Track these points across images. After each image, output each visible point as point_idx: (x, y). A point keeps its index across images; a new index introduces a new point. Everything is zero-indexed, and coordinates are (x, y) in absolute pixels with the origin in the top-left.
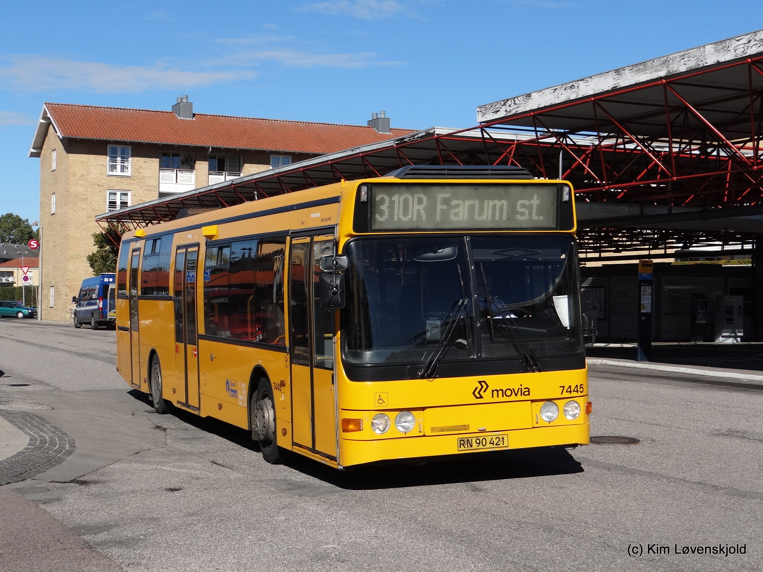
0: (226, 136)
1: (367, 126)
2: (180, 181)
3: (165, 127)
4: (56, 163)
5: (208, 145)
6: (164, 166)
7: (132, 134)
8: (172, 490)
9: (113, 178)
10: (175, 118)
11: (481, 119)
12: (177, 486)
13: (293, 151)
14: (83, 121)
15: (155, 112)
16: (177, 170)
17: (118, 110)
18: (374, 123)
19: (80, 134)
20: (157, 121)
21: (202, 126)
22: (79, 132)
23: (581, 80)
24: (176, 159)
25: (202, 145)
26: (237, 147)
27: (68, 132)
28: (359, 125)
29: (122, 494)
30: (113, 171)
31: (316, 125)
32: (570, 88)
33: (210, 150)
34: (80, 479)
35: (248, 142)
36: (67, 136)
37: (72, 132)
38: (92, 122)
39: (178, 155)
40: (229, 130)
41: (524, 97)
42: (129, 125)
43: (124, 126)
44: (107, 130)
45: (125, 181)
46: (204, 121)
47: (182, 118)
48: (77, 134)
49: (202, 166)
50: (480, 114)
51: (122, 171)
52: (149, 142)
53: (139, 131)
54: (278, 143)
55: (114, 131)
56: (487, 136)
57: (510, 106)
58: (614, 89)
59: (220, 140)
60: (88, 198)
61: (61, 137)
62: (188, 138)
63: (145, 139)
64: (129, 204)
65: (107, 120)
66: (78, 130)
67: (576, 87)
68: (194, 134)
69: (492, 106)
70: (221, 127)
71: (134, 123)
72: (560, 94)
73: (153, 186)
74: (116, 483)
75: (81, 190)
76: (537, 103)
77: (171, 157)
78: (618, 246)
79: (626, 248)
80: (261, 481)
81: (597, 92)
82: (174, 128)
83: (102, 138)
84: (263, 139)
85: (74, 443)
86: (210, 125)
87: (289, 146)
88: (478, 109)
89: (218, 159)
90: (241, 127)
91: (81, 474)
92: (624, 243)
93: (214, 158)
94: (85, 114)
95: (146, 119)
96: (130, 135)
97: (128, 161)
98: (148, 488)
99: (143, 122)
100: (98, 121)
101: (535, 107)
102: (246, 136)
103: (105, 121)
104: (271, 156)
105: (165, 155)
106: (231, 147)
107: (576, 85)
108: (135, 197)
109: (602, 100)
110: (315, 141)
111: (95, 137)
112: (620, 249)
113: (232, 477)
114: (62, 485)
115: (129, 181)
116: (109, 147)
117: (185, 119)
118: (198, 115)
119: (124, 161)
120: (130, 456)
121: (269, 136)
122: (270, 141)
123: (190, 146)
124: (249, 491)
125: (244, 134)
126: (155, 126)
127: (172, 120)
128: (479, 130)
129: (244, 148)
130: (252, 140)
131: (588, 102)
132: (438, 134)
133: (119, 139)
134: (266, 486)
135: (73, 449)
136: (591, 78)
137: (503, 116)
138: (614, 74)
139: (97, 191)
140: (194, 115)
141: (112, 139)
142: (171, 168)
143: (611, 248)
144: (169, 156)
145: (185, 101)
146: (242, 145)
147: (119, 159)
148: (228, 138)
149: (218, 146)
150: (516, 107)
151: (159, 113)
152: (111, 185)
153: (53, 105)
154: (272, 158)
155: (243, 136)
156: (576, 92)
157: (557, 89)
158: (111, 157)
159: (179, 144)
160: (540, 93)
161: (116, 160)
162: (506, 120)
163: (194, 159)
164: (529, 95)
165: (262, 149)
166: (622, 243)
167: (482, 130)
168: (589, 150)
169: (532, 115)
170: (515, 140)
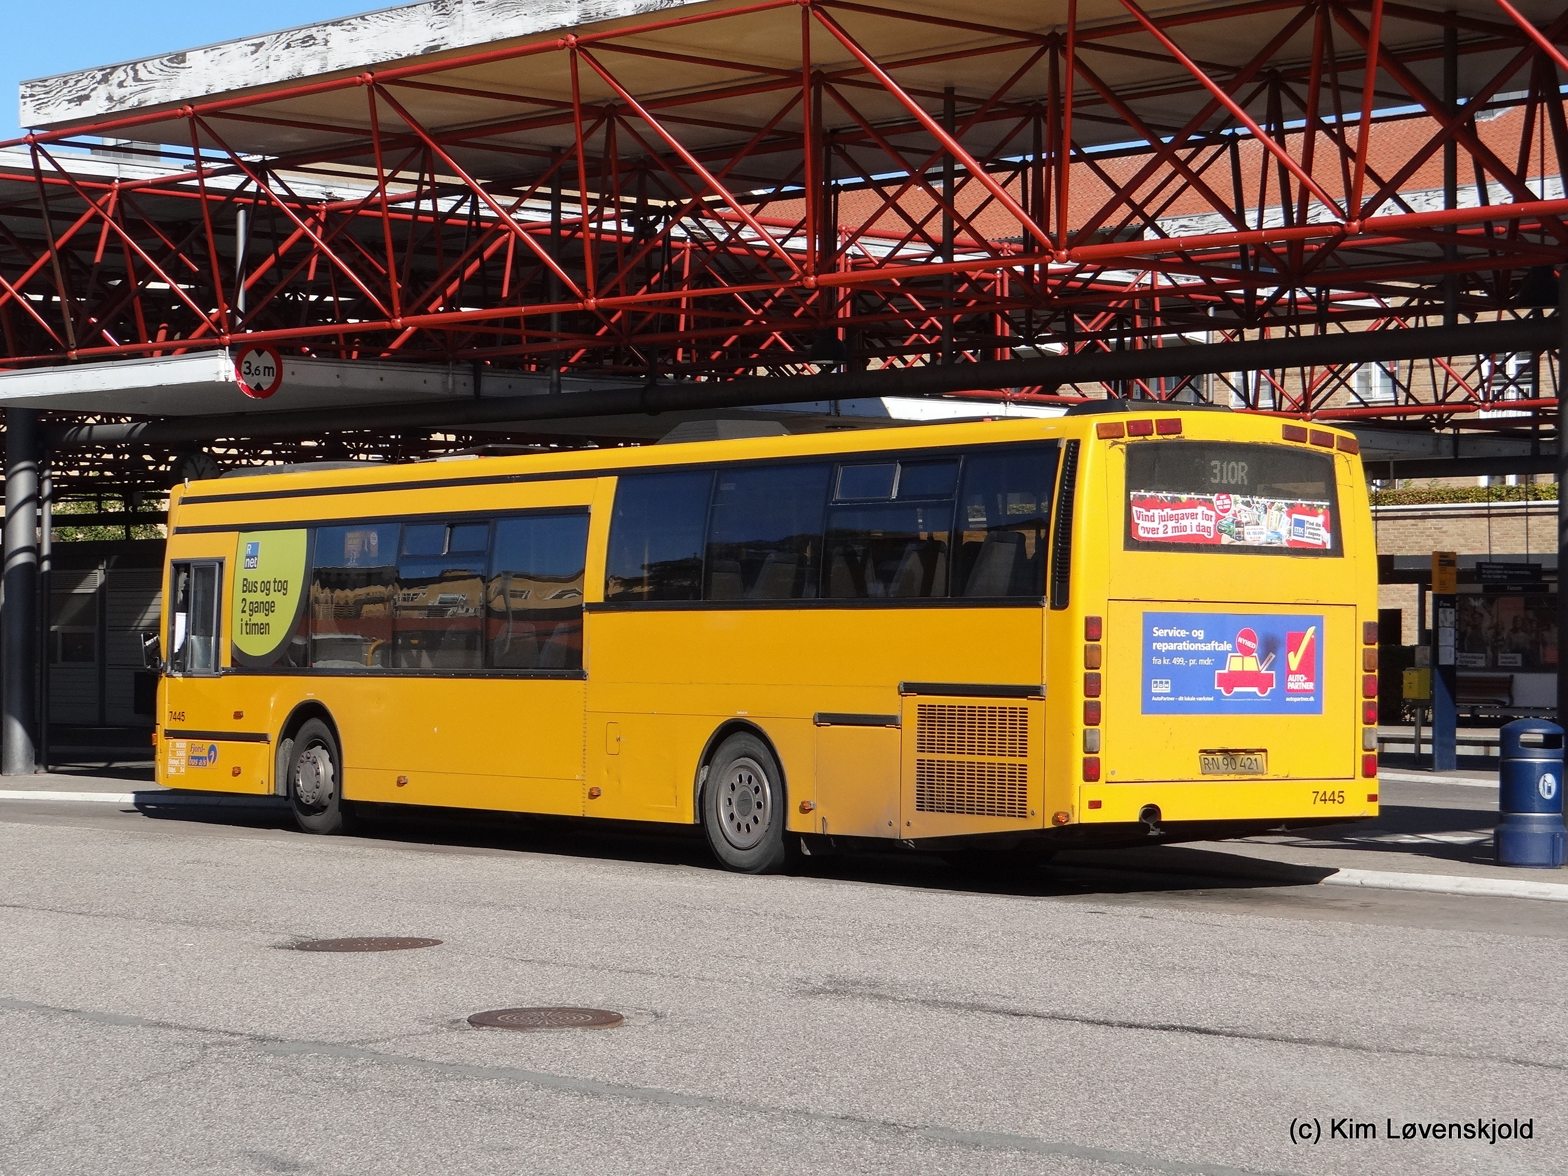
11: (31, 116)
23: (334, 24)
32: (304, 43)
41: (166, 62)
50: (31, 105)
57: (121, 85)
58: (432, 54)
67: (320, 40)
69: (66, 82)
72: (273, 58)
76: (204, 81)
81: (382, 58)
88: (23, 88)
101: (200, 91)
107: (320, 36)
109: (393, 80)
128: (26, 148)
131: (354, 84)
136: (363, 18)
137: (100, 111)
138: (431, 11)
150: (139, 88)
156: (320, 56)
157: (263, 43)
160: (211, 54)
162: (109, 123)
164: (179, 58)
167: (35, 150)
168: (319, 211)
169: (189, 114)
170: (113, 179)
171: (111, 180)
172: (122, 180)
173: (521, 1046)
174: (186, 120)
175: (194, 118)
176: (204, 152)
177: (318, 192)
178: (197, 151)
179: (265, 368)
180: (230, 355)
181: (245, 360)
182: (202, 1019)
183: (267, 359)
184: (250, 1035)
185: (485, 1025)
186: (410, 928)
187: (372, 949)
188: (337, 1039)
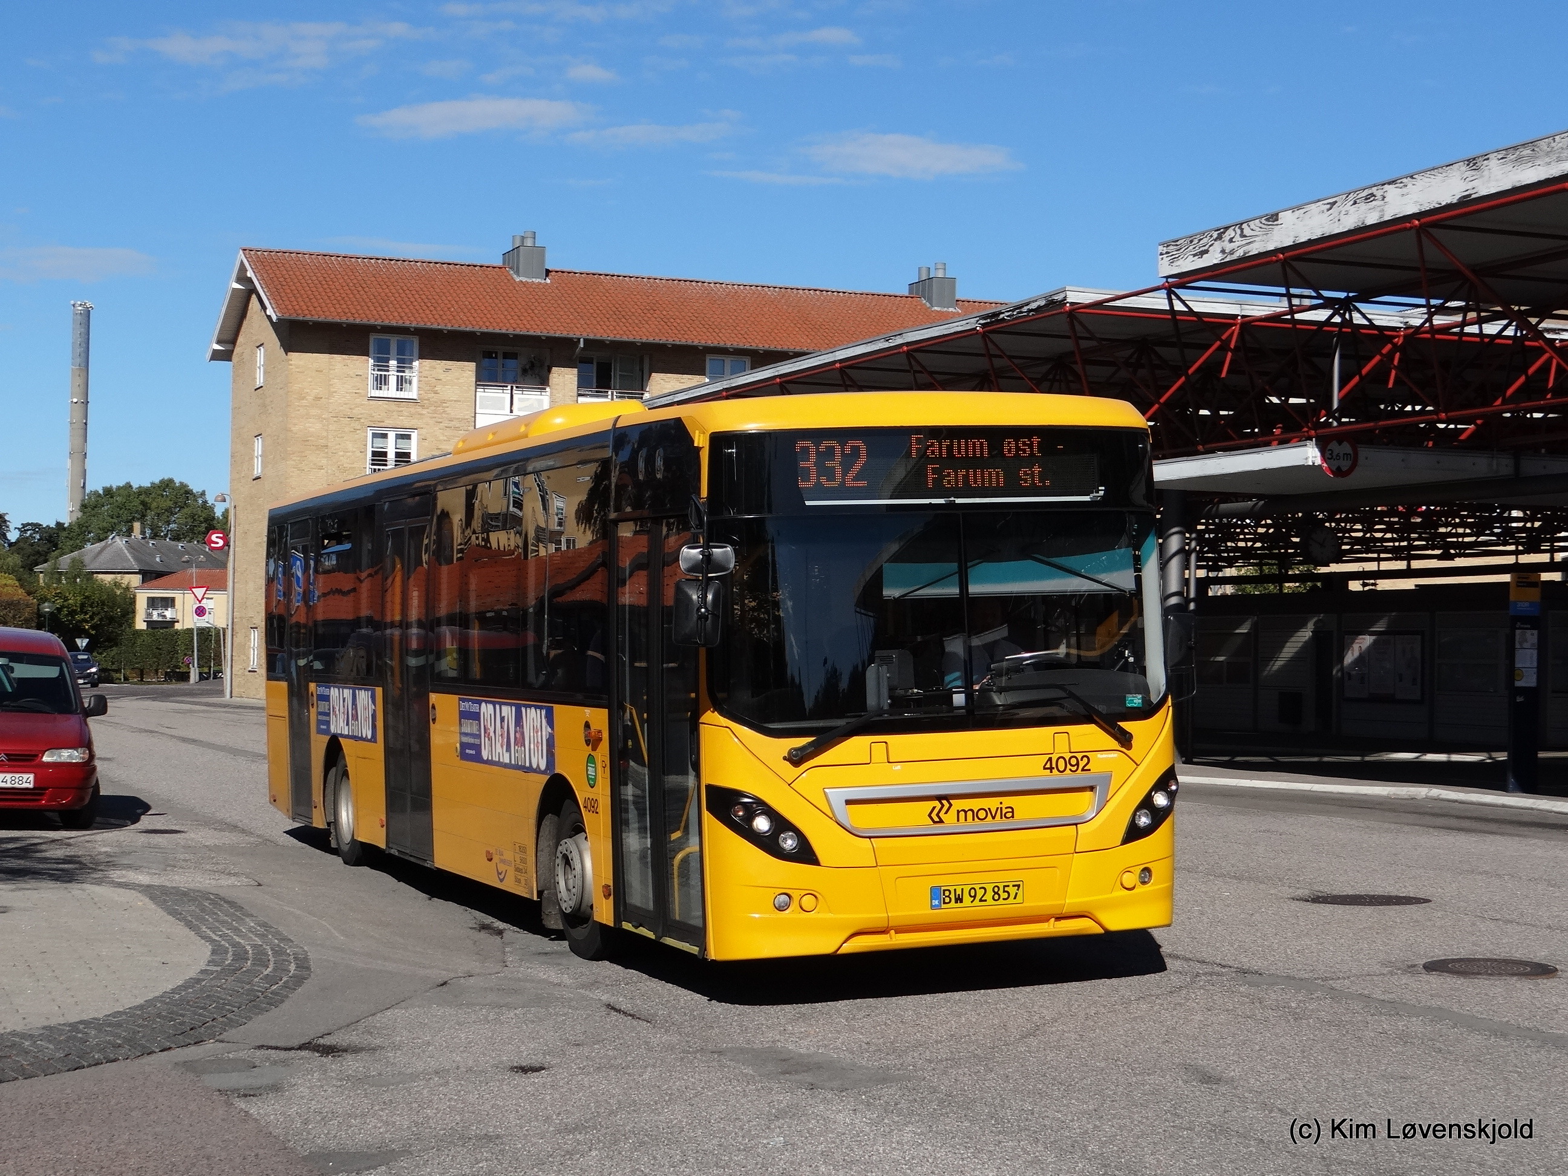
0: (615, 317)
1: (907, 294)
2: (520, 410)
3: (488, 297)
4: (265, 373)
5: (578, 335)
6: (486, 378)
7: (421, 311)
8: (524, 1070)
9: (380, 403)
10: (509, 278)
11: (1167, 268)
12: (535, 1061)
13: (754, 347)
14: (319, 285)
15: (469, 266)
16: (512, 387)
17: (392, 262)
18: (922, 288)
19: (313, 312)
20: (472, 285)
21: (565, 295)
22: (311, 308)
23: (1389, 183)
24: (511, 363)
25: (565, 334)
26: (638, 339)
27: (290, 307)
28: (892, 294)
29: (414, 1077)
30: (381, 389)
31: (801, 292)
32: (1366, 199)
33: (582, 345)
34: (321, 1041)
35: (661, 327)
36: (286, 316)
37: (297, 307)
38: (339, 287)
39: (513, 356)
40: (620, 302)
41: (1264, 222)
42: (414, 292)
43: (403, 295)
44: (370, 304)
45: (405, 408)
46: (569, 285)
47: (524, 279)
48: (307, 312)
49: (564, 378)
50: (1166, 260)
51: (399, 388)
52: (456, 327)
53: (436, 305)
54: (723, 331)
55: (384, 305)
56: (1182, 308)
57: (1231, 241)
58: (1465, 201)
59: (602, 323)
60: (329, 444)
61: (274, 318)
62: (536, 319)
63: (447, 321)
64: (414, 457)
65: (369, 282)
66: (309, 304)
67: (1379, 197)
68: (549, 312)
69: (1191, 241)
70: (605, 298)
71: (425, 289)
72: (1343, 213)
73: (463, 419)
74: (400, 1052)
75: (315, 427)
76: (1292, 234)
77: (500, 360)
78: (1447, 546)
79: (1463, 550)
80: (720, 1053)
81: (1426, 207)
82: (507, 299)
83: (358, 321)
84: (691, 322)
85: (306, 959)
86: (582, 293)
87: (746, 336)
88: (1161, 248)
89: (598, 363)
90: (644, 297)
91: (323, 1030)
92: (1460, 540)
93: (589, 361)
94: (323, 272)
95: (450, 280)
96: (417, 315)
97: (411, 368)
98: (470, 1063)
99: (442, 287)
100: (351, 284)
101: (1288, 242)
102: (655, 315)
103: (364, 285)
104: (708, 357)
105: (488, 355)
106: (625, 338)
107: (1379, 193)
108: (426, 443)
109: (1435, 225)
110: (799, 326)
111: (344, 319)
112: (1452, 551)
113: (654, 1041)
114: (283, 1054)
115: (412, 410)
116: (373, 338)
117: (529, 280)
118: (557, 272)
119: (404, 367)
120: (426, 991)
121: (703, 316)
122: (707, 326)
123: (539, 337)
124: (697, 1075)
125: (652, 311)
126: (468, 296)
127: (502, 284)
128: (1163, 294)
129: (651, 340)
130: (669, 324)
131: (1405, 229)
132: (1072, 304)
133: (394, 323)
134: (732, 1064)
135: (305, 973)
136: (1412, 177)
137: (1216, 262)
138: (1464, 168)
139: (347, 429)
140: (548, 272)
141: (379, 322)
142: (500, 382)
143: (1433, 550)
144: (496, 358)
145: (529, 243)
146: (647, 334)
147: (393, 363)
148: (618, 320)
149: (598, 337)
150: (1244, 242)
151: (476, 268)
152: (377, 417)
153: (259, 253)
154: (709, 362)
155: (649, 315)
156: (1379, 209)
157: (1336, 202)
158: (377, 360)
159: (518, 332)
160: (1297, 213)
161: (388, 366)
162: (1222, 271)
163: (547, 363)
164: (1274, 218)
165: (689, 343)
166: (1455, 540)
167: (1170, 293)
168: (1398, 336)
169: (1281, 260)
170: (1238, 315)
171: (1235, 317)
172: (1243, 317)
173: (1457, 990)
174: (1279, 265)
175: (1285, 263)
176: (1293, 291)
177: (1397, 322)
178: (1288, 291)
179: (1344, 454)
180: (1316, 445)
181: (1329, 448)
182: (1205, 954)
183: (1346, 448)
184: (1237, 968)
185: (1436, 970)
186: (1410, 888)
187: (1371, 904)
188: (1306, 976)
